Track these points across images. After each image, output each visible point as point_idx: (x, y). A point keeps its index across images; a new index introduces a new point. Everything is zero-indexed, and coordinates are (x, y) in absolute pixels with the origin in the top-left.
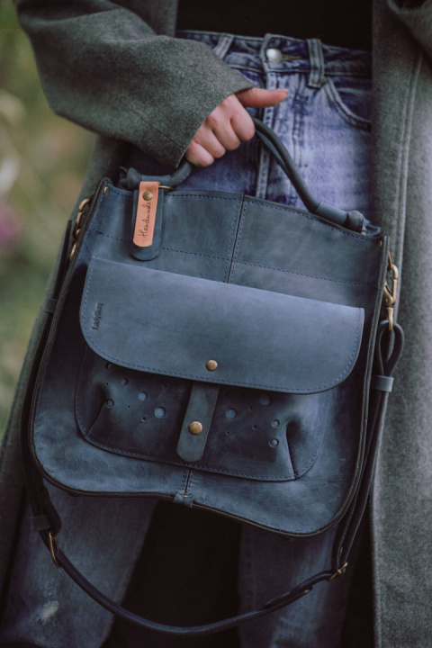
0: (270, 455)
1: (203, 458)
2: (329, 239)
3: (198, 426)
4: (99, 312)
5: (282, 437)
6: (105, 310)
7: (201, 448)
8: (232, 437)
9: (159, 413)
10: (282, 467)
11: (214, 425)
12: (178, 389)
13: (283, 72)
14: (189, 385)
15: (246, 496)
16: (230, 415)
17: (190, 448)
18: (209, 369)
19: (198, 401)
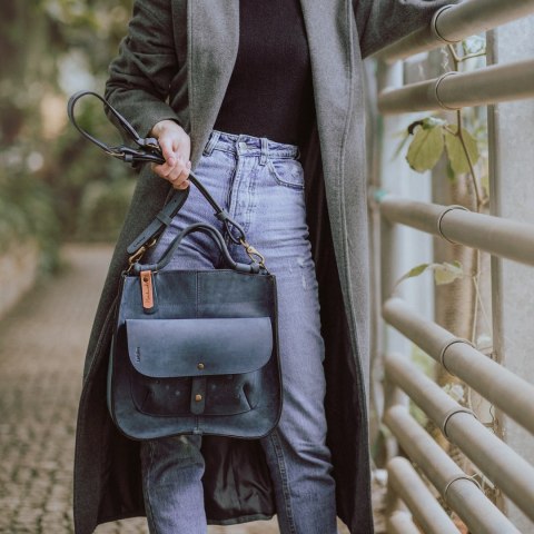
0: (237, 402)
1: (205, 412)
2: (243, 281)
3: (199, 397)
4: (138, 352)
5: (242, 392)
6: (141, 351)
7: (203, 406)
8: (216, 397)
9: (178, 393)
10: (244, 406)
11: (207, 394)
12: (187, 383)
13: (247, 156)
14: (191, 379)
15: (227, 423)
16: (214, 387)
17: (197, 408)
18: (200, 369)
19: (196, 385)
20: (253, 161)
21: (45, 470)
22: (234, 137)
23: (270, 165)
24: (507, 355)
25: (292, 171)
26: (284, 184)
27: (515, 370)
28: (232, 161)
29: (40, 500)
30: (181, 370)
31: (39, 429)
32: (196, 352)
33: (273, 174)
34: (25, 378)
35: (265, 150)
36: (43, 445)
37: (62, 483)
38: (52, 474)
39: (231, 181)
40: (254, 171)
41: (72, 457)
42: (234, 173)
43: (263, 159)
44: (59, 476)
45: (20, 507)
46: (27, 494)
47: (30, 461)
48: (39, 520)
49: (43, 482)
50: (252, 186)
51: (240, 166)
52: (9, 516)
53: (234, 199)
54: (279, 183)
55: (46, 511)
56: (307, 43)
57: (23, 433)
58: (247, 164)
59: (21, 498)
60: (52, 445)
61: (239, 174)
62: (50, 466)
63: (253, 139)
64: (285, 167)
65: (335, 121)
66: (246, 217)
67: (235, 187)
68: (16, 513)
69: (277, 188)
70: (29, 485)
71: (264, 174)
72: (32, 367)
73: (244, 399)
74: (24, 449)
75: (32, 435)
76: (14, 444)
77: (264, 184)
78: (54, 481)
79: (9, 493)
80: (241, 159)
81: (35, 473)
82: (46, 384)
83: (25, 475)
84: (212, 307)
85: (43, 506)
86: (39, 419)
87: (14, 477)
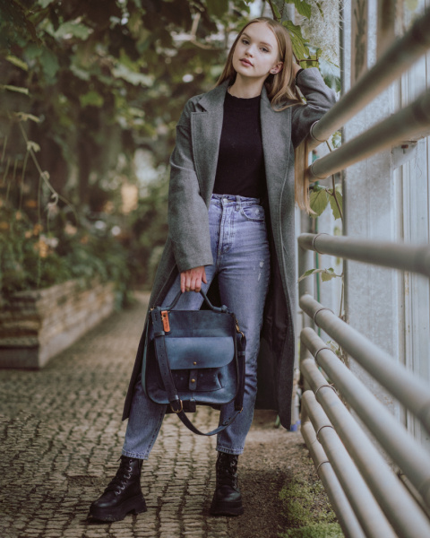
0: (214, 384)
1: (196, 389)
3: (194, 381)
5: (217, 378)
7: (196, 385)
8: (203, 381)
9: (182, 379)
10: (218, 386)
11: (198, 378)
12: (187, 373)
13: (228, 206)
14: (189, 370)
15: (209, 396)
16: (202, 375)
17: (193, 387)
18: (194, 365)
19: (192, 374)
20: (231, 208)
21: (106, 413)
22: (220, 196)
23: (242, 210)
24: (350, 317)
25: (255, 211)
26: (251, 220)
27: (354, 326)
28: (219, 209)
29: (101, 427)
30: (184, 365)
31: (104, 393)
32: (192, 355)
33: (243, 215)
34: (99, 366)
35: (239, 202)
36: (107, 402)
37: (115, 419)
38: (110, 416)
39: (220, 221)
40: (233, 214)
41: (123, 407)
42: (221, 216)
43: (237, 207)
44: (114, 416)
45: (88, 430)
46: (94, 424)
47: (98, 408)
48: (100, 437)
49: (105, 419)
50: (232, 222)
51: (224, 212)
52: (81, 435)
53: (222, 231)
54: (247, 220)
55: (104, 433)
56: (262, 141)
57: (94, 395)
58: (228, 211)
59: (90, 427)
60: (112, 402)
61: (224, 216)
62: (110, 411)
63: (231, 197)
64: (251, 210)
65: (276, 184)
66: (229, 240)
67: (222, 224)
68: (86, 433)
69: (247, 222)
70: (95, 421)
71: (238, 216)
72: (105, 361)
73: (218, 382)
74: (94, 403)
75: (100, 396)
76: (88, 400)
77: (239, 221)
78: (111, 419)
79: (82, 424)
80: (225, 208)
81: (99, 415)
82: (112, 370)
83: (93, 416)
84: (201, 331)
85: (103, 430)
86: (105, 388)
87: (86, 416)
